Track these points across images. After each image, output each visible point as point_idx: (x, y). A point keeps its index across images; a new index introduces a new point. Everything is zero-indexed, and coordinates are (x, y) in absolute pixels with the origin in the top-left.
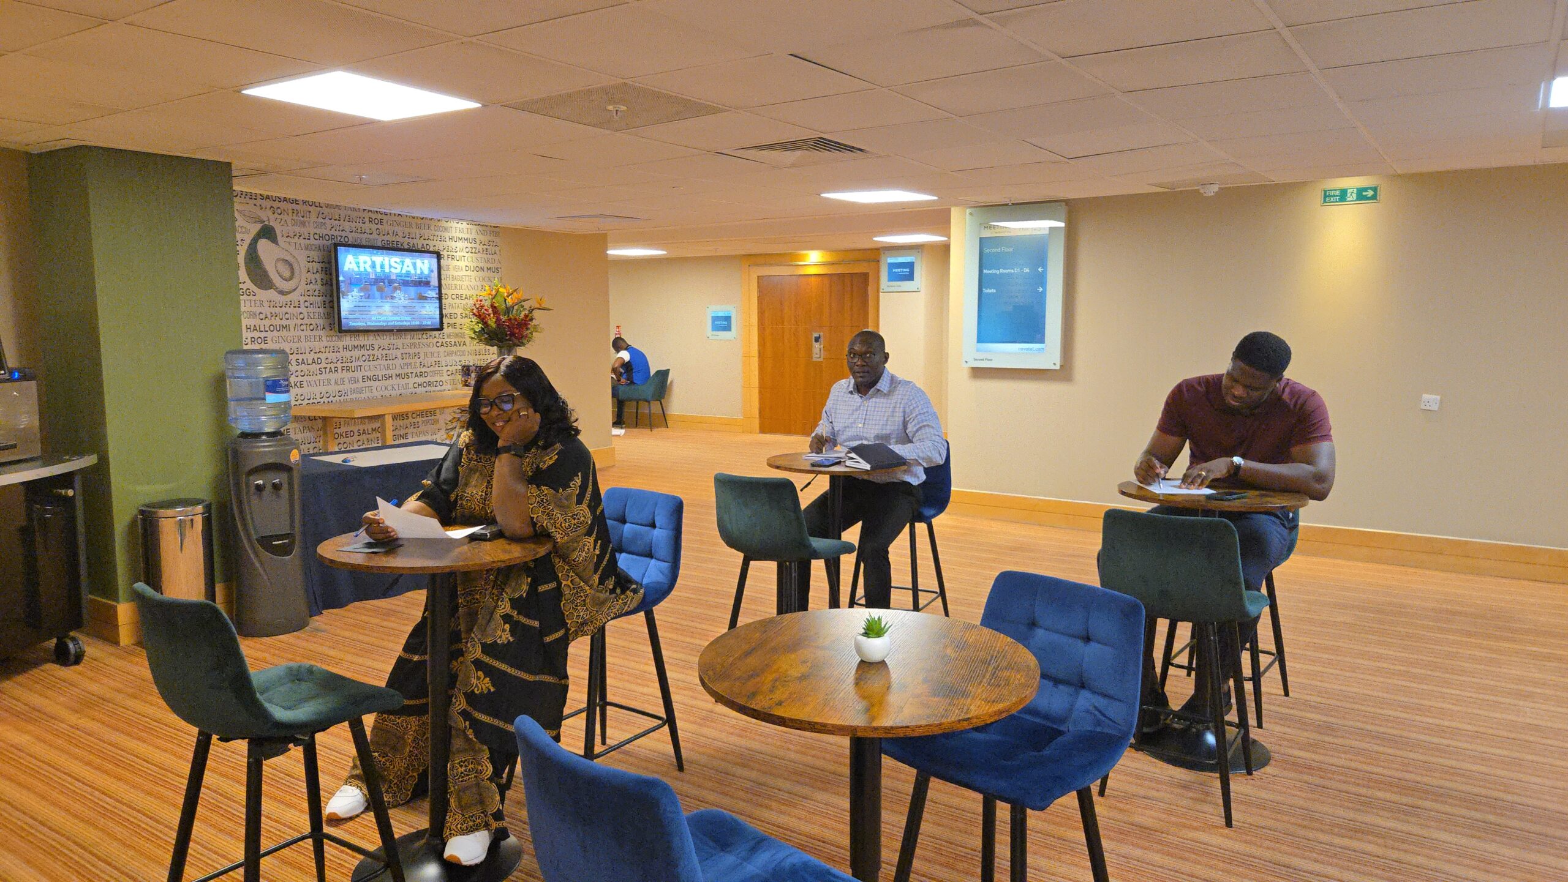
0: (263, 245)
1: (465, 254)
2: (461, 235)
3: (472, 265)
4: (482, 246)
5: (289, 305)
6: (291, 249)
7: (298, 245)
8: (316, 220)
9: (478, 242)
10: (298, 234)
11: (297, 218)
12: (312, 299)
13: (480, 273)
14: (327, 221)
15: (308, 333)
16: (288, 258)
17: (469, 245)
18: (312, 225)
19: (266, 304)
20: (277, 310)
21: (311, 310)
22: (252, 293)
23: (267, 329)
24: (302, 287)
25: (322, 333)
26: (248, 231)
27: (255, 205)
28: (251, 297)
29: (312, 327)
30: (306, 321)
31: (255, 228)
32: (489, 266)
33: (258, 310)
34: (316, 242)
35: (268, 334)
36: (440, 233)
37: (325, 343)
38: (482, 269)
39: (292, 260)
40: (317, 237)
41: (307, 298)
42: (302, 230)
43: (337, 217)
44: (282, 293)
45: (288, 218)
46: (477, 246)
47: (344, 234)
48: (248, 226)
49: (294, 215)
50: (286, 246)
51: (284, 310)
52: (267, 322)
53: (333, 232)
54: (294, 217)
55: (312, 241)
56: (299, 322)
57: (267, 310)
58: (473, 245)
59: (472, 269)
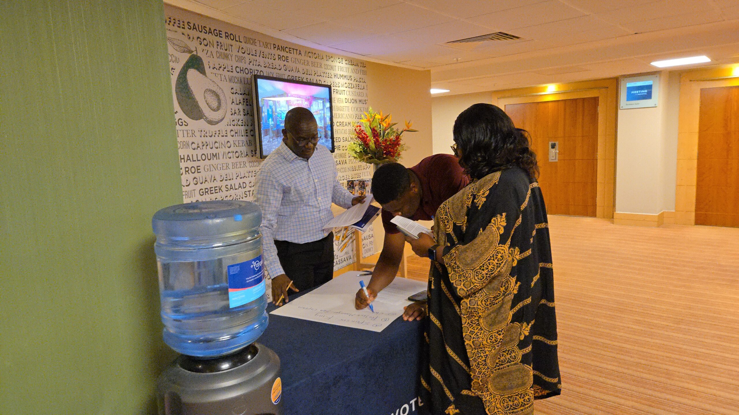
0: (192, 74)
1: (345, 89)
2: (342, 73)
3: (349, 97)
4: (355, 82)
5: (217, 134)
6: (217, 80)
7: (223, 77)
8: (237, 54)
9: (353, 79)
10: (223, 67)
11: (221, 51)
12: (236, 128)
13: (355, 105)
14: (245, 55)
15: (234, 160)
16: (214, 89)
17: (347, 81)
18: (233, 57)
19: (197, 134)
20: (208, 139)
21: (236, 138)
22: (184, 123)
23: (199, 158)
24: (229, 118)
25: (245, 159)
26: (177, 61)
27: (183, 34)
28: (184, 127)
29: (237, 155)
30: (232, 149)
31: (185, 58)
32: (360, 98)
33: (191, 140)
34: (239, 75)
35: (201, 163)
36: (328, 71)
37: (249, 169)
38: (356, 101)
39: (219, 92)
40: (238, 70)
41: (232, 127)
42: (225, 62)
43: (254, 53)
44: (211, 123)
45: (214, 50)
46: (352, 82)
47: (259, 68)
48: (178, 54)
49: (219, 47)
50: (212, 77)
51: (213, 139)
52: (199, 152)
53: (251, 66)
54: (219, 50)
55: (235, 74)
56: (228, 150)
57: (198, 140)
58: (350, 81)
59: (350, 101)
